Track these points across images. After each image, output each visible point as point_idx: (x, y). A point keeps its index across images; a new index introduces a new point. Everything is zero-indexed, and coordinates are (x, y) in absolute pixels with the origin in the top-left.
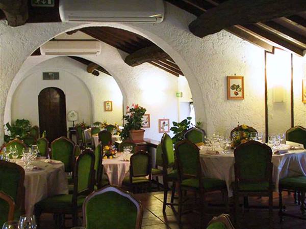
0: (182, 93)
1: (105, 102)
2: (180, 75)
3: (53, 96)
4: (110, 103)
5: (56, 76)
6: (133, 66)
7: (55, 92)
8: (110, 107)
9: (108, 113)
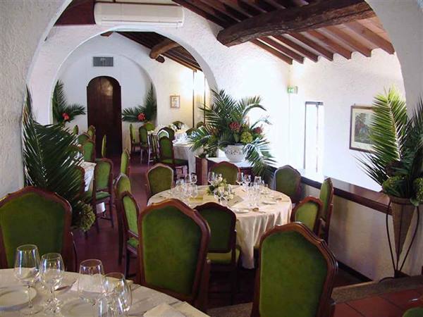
0: (297, 87)
1: (171, 97)
2: (294, 61)
3: (105, 87)
4: (178, 98)
5: (109, 62)
6: (228, 47)
7: (108, 83)
8: (178, 103)
9: (174, 110)
